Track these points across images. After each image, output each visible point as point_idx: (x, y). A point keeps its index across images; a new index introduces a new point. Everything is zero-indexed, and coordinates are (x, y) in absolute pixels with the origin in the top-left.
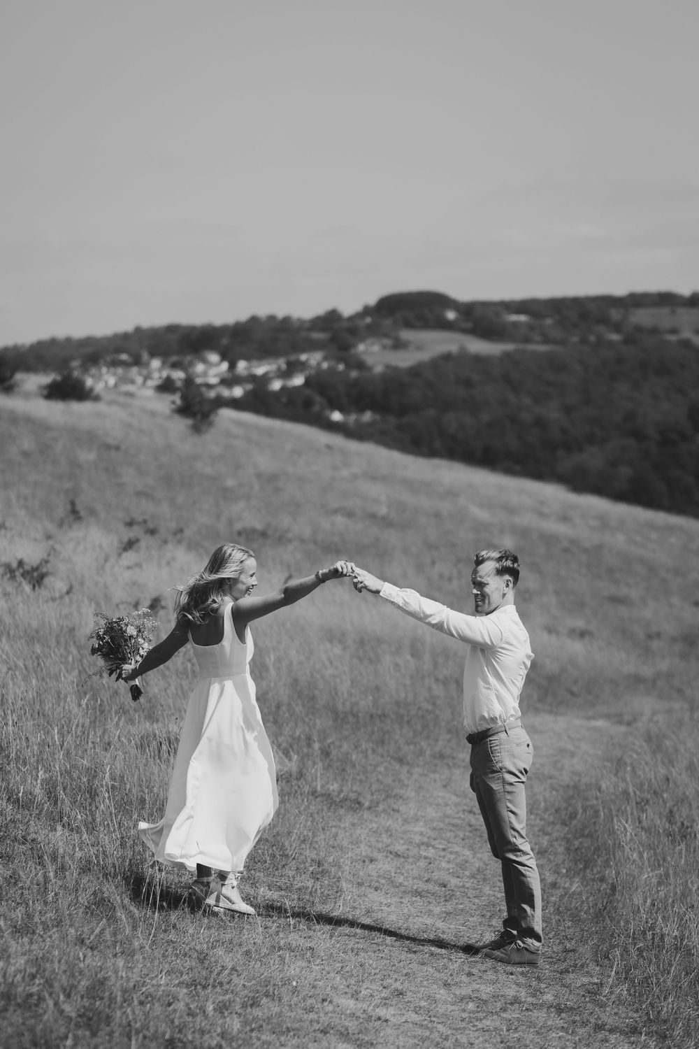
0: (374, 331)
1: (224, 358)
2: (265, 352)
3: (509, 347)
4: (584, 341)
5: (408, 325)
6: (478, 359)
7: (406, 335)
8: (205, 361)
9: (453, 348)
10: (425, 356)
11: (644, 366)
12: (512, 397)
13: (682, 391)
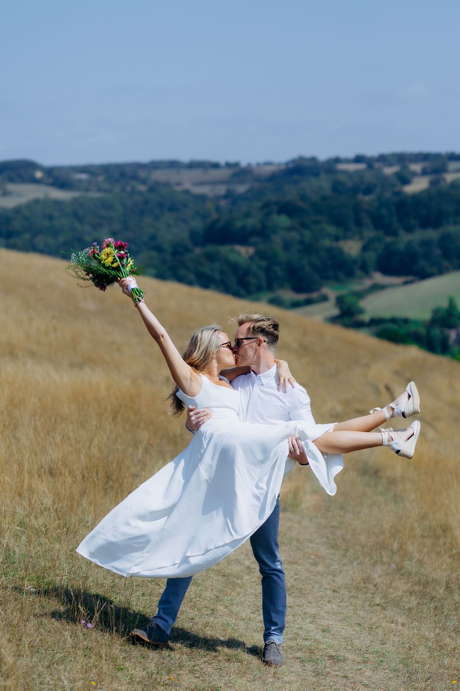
3: (77, 194)
4: (123, 190)
5: (11, 180)
6: (57, 203)
7: (11, 187)
9: (41, 196)
10: (23, 200)
11: (161, 205)
12: (78, 226)
13: (185, 221)
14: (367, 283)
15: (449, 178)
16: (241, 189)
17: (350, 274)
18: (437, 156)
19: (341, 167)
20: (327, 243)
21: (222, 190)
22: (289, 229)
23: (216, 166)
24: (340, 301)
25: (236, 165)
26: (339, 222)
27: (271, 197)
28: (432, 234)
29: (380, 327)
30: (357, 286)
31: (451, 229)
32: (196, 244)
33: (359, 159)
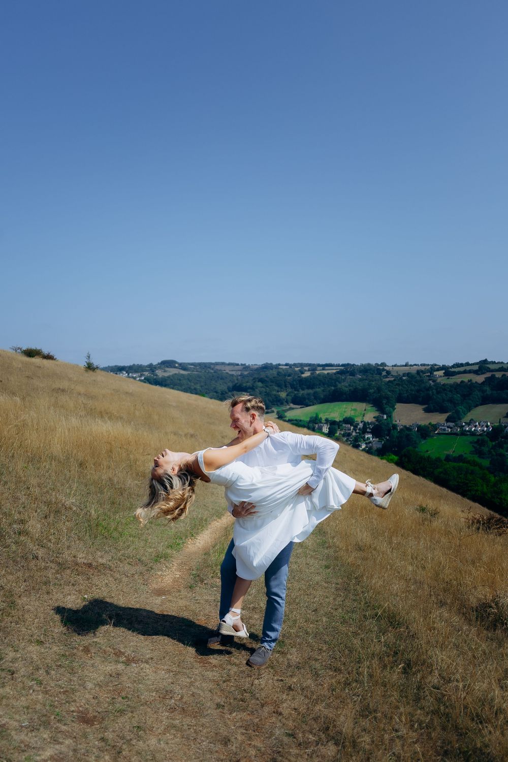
0: (160, 368)
1: (127, 373)
2: (136, 372)
3: (189, 372)
4: (205, 372)
5: (168, 367)
6: (182, 375)
7: (167, 369)
8: (122, 373)
9: (177, 372)
10: (171, 374)
11: (218, 377)
12: (189, 383)
13: (226, 383)
14: (288, 407)
15: (317, 372)
16: (246, 373)
17: (282, 404)
18: (314, 365)
19: (280, 367)
20: (274, 393)
21: (239, 373)
22: (262, 387)
23: (238, 365)
24: (278, 413)
25: (245, 364)
26: (279, 386)
27: (256, 376)
28: (310, 391)
29: (293, 422)
30: (284, 408)
31: (318, 390)
32: (229, 391)
33: (287, 365)
